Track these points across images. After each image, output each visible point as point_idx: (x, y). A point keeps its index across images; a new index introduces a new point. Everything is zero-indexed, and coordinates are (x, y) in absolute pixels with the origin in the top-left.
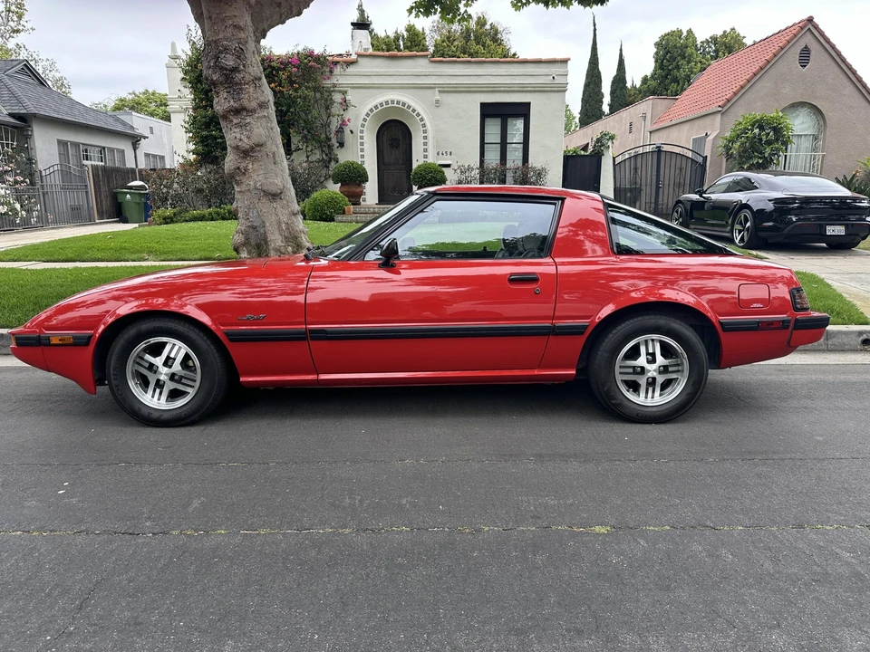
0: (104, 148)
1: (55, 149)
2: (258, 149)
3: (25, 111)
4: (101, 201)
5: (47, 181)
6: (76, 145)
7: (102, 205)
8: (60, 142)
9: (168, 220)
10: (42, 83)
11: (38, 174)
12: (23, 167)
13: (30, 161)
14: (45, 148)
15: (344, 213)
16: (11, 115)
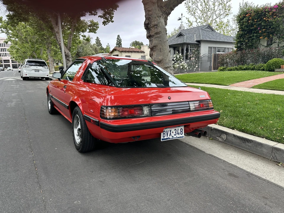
0: (225, 48)
1: (207, 49)
2: (155, 47)
3: (199, 40)
4: (215, 65)
5: (203, 59)
6: (215, 48)
7: (215, 66)
8: (209, 47)
9: (221, 70)
10: (213, 30)
11: (200, 57)
12: (197, 55)
13: (199, 53)
14: (204, 50)
15: (280, 68)
16: (196, 41)
